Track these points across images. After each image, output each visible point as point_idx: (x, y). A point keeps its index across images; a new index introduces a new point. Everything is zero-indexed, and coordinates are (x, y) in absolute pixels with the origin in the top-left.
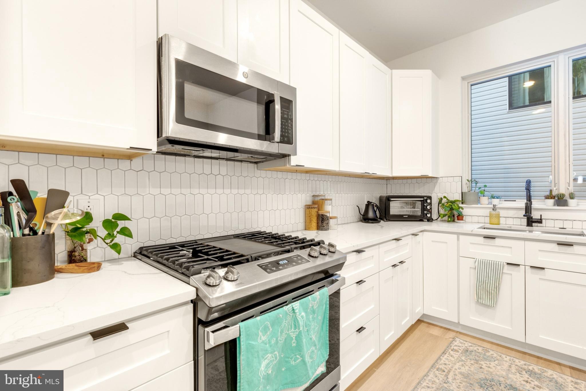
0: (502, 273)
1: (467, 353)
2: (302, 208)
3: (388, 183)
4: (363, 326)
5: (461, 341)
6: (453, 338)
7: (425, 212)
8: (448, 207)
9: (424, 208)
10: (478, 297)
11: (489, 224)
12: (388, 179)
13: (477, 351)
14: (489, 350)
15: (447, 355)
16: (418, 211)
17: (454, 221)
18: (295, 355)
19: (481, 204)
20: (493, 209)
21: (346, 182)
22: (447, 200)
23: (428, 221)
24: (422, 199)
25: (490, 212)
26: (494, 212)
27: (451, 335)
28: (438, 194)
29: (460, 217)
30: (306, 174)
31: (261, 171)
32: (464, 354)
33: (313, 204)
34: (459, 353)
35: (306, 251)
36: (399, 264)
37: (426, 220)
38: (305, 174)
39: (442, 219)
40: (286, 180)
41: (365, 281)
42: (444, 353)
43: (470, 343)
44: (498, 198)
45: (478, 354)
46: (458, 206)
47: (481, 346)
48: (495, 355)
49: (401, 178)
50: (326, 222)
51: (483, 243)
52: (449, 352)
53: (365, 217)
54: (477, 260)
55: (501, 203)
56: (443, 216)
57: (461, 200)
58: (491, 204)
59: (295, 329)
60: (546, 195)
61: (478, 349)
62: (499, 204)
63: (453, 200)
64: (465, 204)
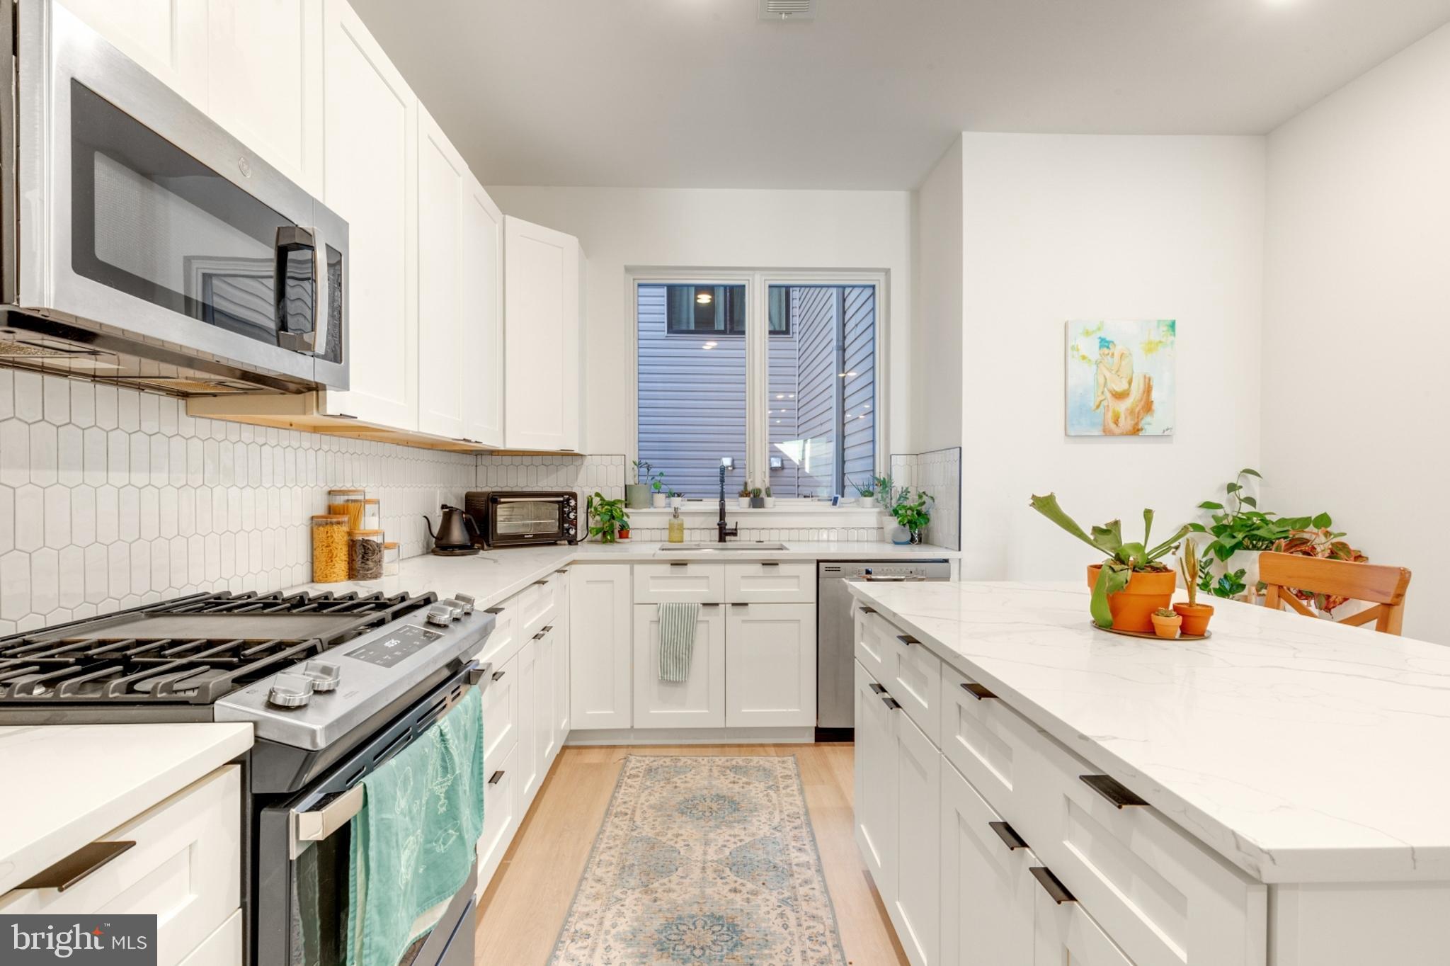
0: (697, 621)
1: (652, 773)
2: (303, 524)
3: (479, 463)
4: (498, 770)
5: (638, 758)
6: (625, 758)
7: (566, 525)
8: (605, 513)
9: (563, 518)
10: (664, 670)
11: (667, 543)
12: (479, 454)
13: (664, 765)
14: (680, 758)
15: (623, 787)
16: (551, 524)
17: (612, 541)
18: (446, 831)
19: (655, 508)
20: (675, 516)
21: (400, 459)
22: (601, 500)
23: (570, 543)
24: (561, 499)
25: (670, 520)
26: (676, 521)
27: (621, 754)
28: (585, 490)
29: (624, 532)
30: (313, 434)
31: (198, 419)
32: (648, 777)
33: (329, 513)
34: (639, 779)
35: (415, 616)
36: (542, 632)
37: (566, 542)
38: (309, 434)
39: (594, 539)
40: (263, 448)
41: (504, 673)
42: (618, 786)
43: (651, 756)
44: (679, 495)
45: (667, 769)
46: (622, 511)
47: (668, 756)
48: (689, 762)
49: (510, 453)
50: (376, 558)
51: (669, 575)
52: (626, 783)
53: (444, 542)
54: (662, 605)
55: (684, 505)
56: (597, 531)
57: (623, 499)
58: (670, 507)
59: (443, 777)
60: (740, 491)
61: (665, 762)
62: (681, 506)
63: (612, 500)
64: (631, 508)
